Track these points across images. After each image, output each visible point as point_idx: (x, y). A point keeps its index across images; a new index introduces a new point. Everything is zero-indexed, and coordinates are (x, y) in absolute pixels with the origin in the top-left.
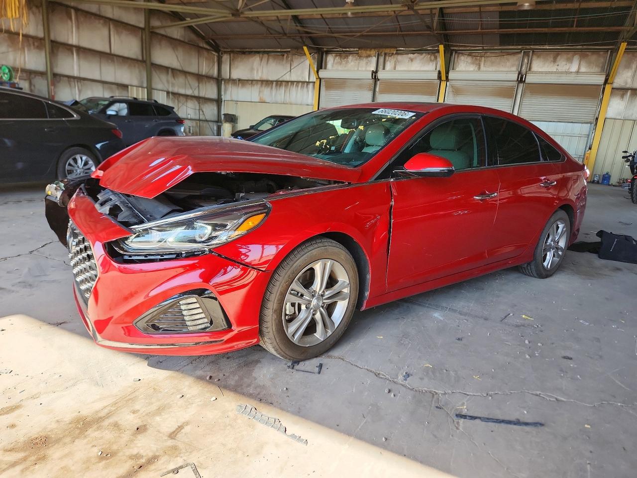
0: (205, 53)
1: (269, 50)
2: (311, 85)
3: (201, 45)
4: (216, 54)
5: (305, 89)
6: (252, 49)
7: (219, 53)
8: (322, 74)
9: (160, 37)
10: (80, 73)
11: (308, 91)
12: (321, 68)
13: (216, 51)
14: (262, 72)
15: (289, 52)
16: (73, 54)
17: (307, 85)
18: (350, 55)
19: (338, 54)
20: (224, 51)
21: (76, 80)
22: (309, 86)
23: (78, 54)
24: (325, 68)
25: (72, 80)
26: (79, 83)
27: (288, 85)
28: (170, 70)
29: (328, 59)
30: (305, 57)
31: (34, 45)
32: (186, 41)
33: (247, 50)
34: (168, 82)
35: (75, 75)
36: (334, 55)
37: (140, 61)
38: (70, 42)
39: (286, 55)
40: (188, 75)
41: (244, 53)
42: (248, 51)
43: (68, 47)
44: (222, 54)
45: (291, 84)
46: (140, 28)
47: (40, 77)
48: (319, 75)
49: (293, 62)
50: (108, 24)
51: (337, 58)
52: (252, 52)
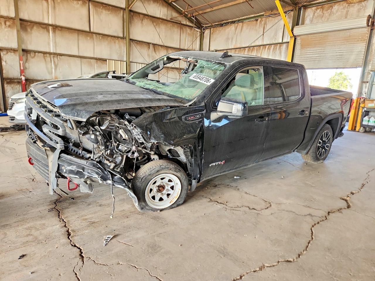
0: (188, 30)
1: (243, 18)
2: (284, 46)
3: (184, 22)
4: (199, 30)
5: (278, 51)
6: (228, 20)
7: (201, 30)
8: (298, 31)
9: (141, 16)
10: (56, 49)
11: (281, 52)
12: (298, 24)
13: (199, 28)
14: (236, 41)
15: (263, 15)
16: (49, 32)
17: (280, 46)
18: (335, 5)
19: (320, 7)
20: (206, 27)
21: (52, 56)
22: (282, 47)
23: (54, 31)
24: (303, 23)
25: (48, 55)
26: (56, 59)
27: (260, 49)
28: (151, 45)
29: (306, 14)
30: (279, 17)
31: (5, 24)
32: (169, 19)
33: (224, 22)
34: (148, 55)
35: (52, 51)
36: (314, 8)
37: (121, 38)
38: (46, 22)
39: (259, 20)
40: (169, 49)
41: (222, 25)
42: (226, 23)
43: (45, 26)
44: (204, 29)
45: (263, 48)
46: (121, 8)
47: (13, 54)
48: (294, 33)
49: (266, 25)
50: (87, 5)
51: (318, 11)
52: (228, 23)
